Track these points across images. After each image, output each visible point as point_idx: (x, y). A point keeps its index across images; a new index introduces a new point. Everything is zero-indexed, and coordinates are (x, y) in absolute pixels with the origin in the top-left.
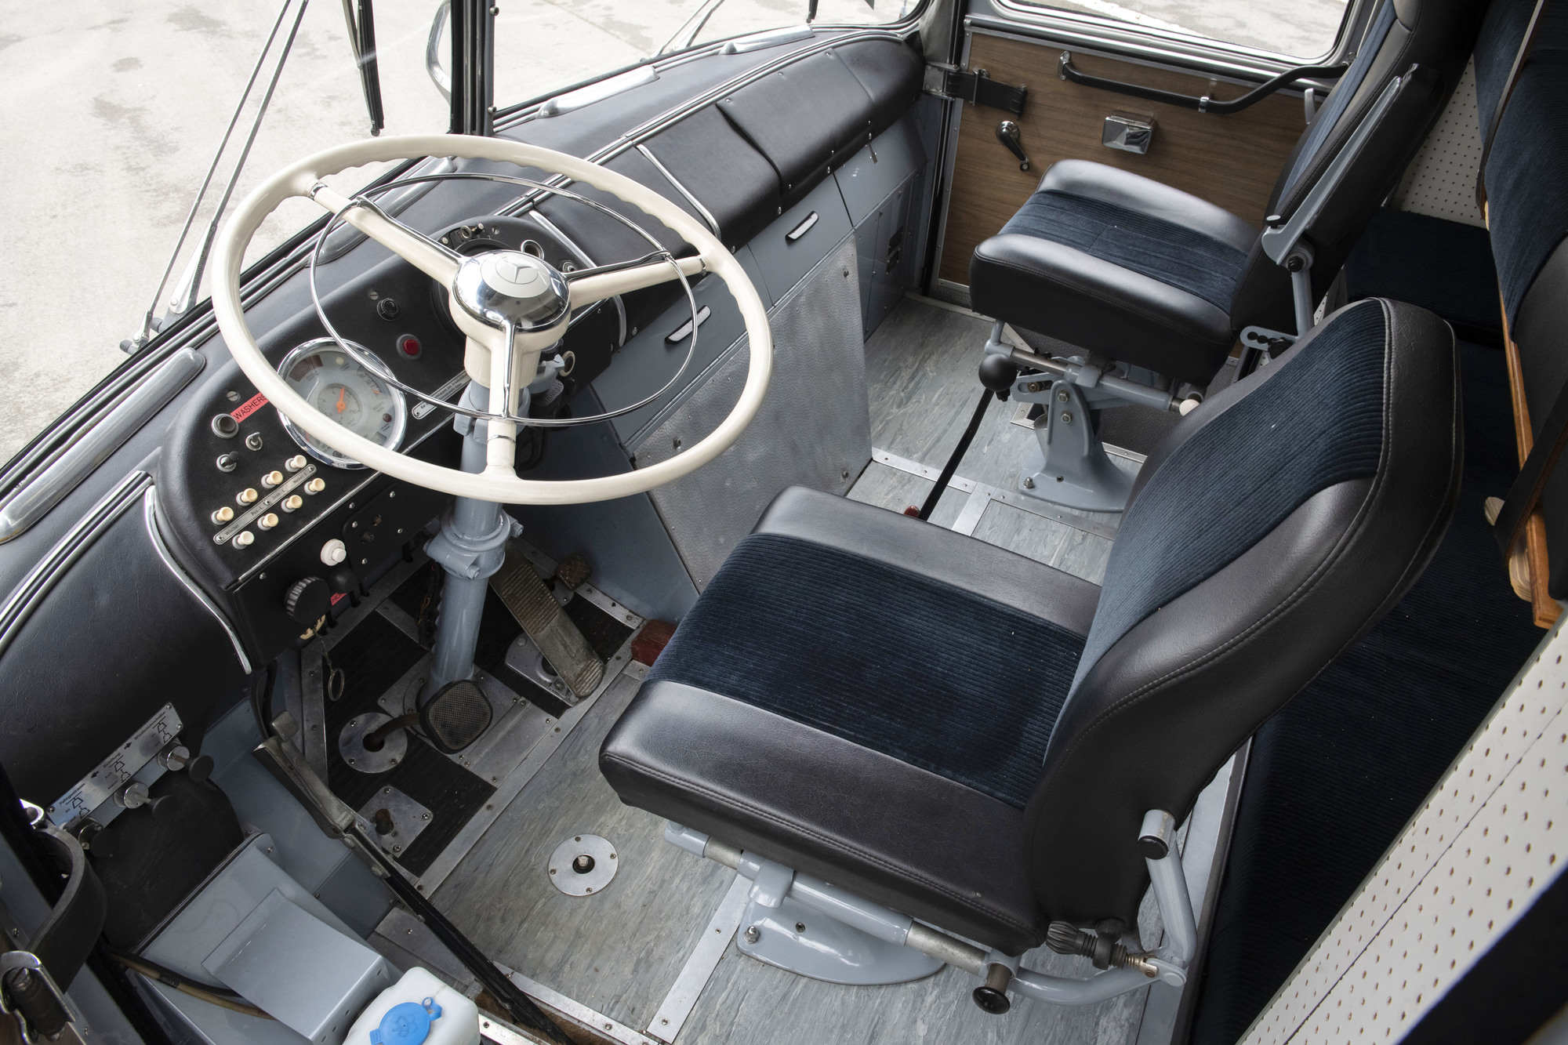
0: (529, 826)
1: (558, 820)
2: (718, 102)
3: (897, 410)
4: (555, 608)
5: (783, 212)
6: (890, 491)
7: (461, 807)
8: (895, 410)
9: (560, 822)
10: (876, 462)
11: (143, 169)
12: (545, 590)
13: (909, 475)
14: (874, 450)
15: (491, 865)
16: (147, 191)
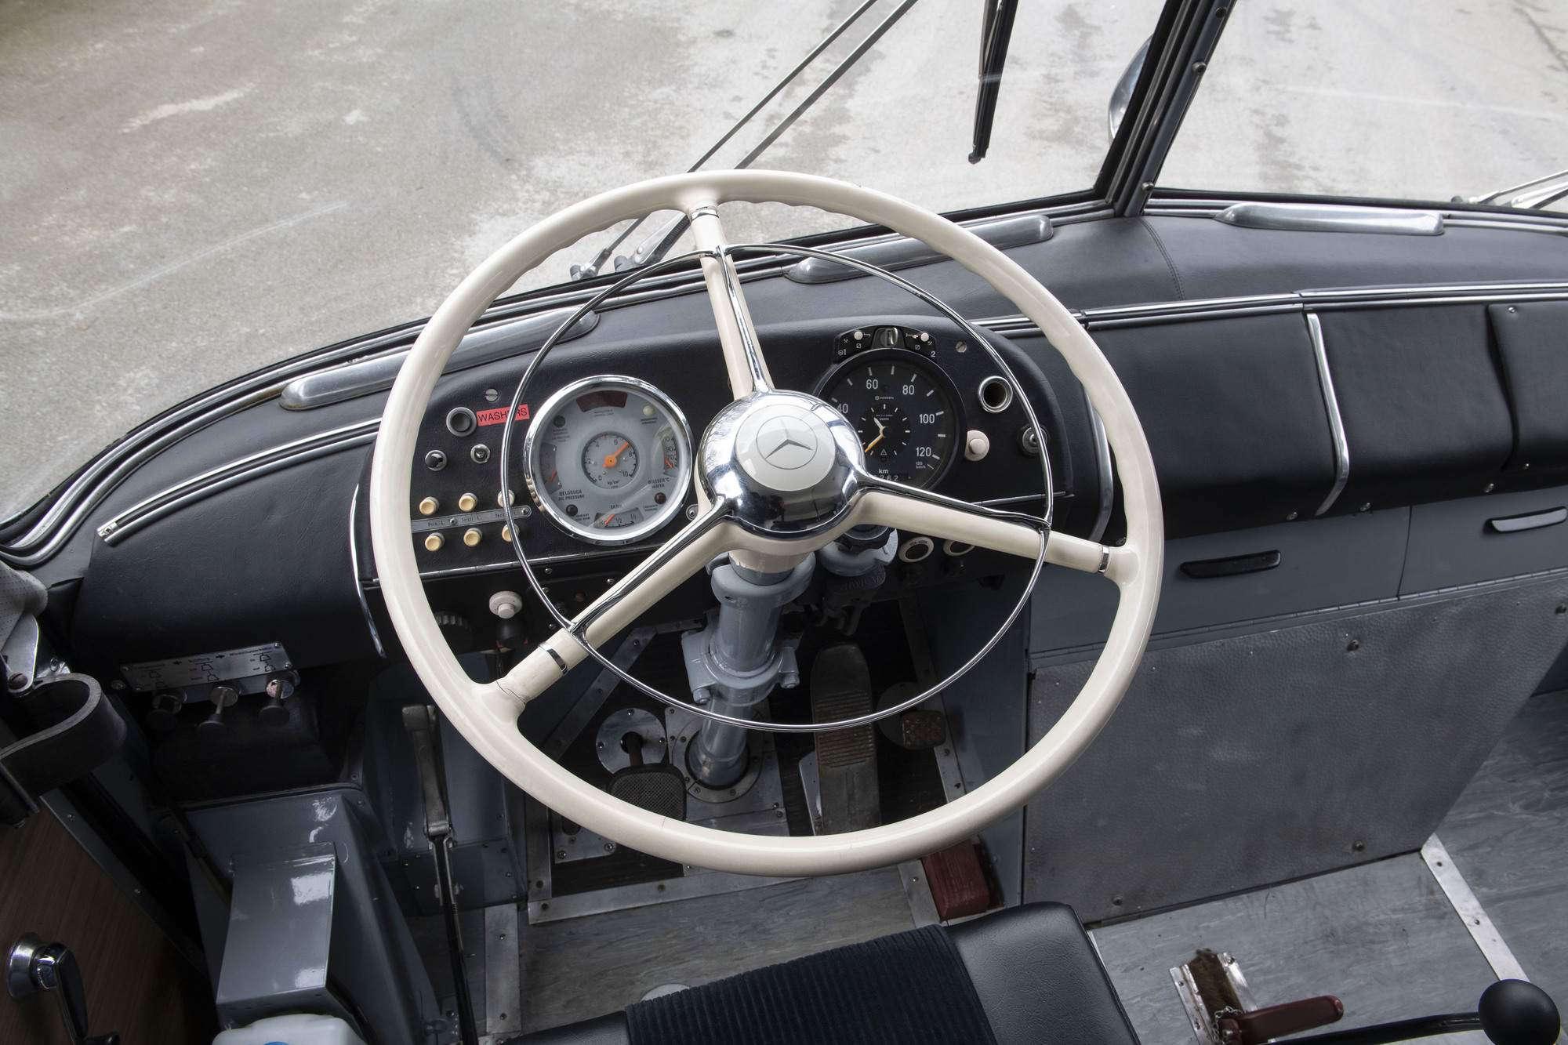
0: (673, 938)
1: (697, 958)
2: (1492, 306)
3: (1518, 810)
4: (868, 755)
5: (1493, 492)
6: (1403, 910)
7: (642, 865)
8: (1515, 808)
9: (697, 962)
10: (1422, 858)
11: (1057, 81)
12: (870, 730)
13: (1450, 909)
14: (1433, 839)
15: (610, 943)
16: (1045, 102)
